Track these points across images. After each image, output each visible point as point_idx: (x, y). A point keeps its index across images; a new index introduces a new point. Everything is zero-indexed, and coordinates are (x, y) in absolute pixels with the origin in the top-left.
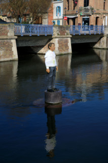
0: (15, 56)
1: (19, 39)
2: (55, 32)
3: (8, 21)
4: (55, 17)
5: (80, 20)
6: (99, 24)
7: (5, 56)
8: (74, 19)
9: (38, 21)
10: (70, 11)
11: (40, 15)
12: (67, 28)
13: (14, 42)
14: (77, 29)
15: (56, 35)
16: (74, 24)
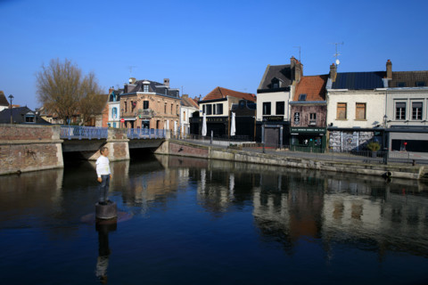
0: (61, 162)
1: (66, 143)
2: (110, 135)
3: (53, 122)
4: (110, 119)
5: (139, 123)
6: (160, 128)
7: (47, 163)
8: (132, 122)
9: (90, 122)
10: (128, 113)
11: (92, 116)
12: (124, 131)
13: (59, 146)
14: (136, 132)
15: (111, 139)
16: (133, 127)
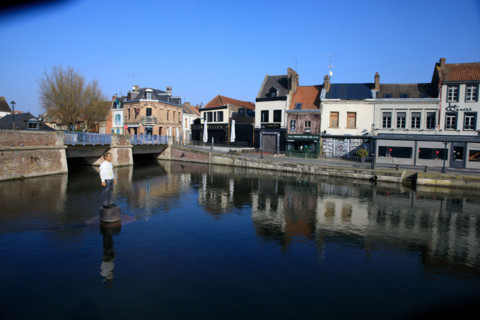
0: (65, 167)
1: (70, 148)
2: (114, 141)
3: (57, 128)
4: (114, 125)
5: (142, 130)
6: (163, 134)
7: (50, 168)
8: (135, 129)
9: (94, 128)
10: (131, 120)
11: (96, 122)
12: (128, 137)
13: (63, 152)
14: (139, 138)
15: (115, 145)
16: (136, 133)
